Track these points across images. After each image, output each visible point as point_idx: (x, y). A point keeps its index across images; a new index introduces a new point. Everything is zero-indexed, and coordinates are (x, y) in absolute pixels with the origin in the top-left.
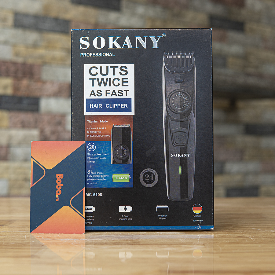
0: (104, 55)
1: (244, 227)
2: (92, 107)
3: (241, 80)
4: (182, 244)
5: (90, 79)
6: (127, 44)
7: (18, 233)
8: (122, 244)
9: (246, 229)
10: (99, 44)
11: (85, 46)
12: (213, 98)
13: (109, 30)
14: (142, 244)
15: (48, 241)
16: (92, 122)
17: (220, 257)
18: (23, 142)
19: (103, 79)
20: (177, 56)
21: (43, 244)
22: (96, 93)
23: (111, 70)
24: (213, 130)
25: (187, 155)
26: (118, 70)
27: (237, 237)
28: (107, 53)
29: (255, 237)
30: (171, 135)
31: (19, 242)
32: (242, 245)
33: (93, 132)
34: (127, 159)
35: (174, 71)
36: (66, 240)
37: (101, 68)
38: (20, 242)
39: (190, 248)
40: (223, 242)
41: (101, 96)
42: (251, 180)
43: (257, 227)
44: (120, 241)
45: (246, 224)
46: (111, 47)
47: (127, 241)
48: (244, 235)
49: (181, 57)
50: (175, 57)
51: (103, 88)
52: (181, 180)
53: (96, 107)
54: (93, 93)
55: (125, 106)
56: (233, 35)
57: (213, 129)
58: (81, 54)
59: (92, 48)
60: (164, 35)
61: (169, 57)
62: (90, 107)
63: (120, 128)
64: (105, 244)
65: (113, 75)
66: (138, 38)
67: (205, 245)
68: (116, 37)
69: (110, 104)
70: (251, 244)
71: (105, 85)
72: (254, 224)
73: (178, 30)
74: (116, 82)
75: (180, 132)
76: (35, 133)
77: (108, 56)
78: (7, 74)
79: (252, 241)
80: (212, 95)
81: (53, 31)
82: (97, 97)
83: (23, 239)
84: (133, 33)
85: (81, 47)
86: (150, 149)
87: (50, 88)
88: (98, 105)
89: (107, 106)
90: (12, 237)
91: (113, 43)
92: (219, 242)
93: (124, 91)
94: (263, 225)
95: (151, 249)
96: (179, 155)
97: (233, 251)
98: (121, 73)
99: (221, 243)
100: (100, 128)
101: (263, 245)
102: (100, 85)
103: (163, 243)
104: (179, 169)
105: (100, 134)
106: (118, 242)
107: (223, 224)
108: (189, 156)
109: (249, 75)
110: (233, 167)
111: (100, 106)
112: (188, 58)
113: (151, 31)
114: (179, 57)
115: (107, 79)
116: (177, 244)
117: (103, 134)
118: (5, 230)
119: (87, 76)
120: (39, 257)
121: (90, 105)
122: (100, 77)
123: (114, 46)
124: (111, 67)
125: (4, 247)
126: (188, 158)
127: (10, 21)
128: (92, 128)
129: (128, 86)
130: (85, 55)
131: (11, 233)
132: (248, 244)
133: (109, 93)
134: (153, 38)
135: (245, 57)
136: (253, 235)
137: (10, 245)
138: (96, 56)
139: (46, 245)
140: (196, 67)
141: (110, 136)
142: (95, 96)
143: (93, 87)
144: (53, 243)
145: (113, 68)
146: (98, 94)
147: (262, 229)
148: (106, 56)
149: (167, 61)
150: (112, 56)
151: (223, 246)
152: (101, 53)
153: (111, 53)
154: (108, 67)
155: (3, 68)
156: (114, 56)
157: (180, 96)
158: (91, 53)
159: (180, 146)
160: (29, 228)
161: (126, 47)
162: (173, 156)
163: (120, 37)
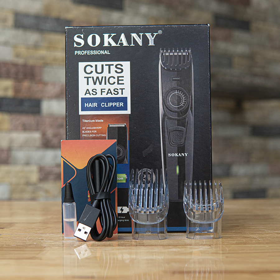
0: (99, 52)
1: (251, 228)
2: (87, 106)
4: (188, 245)
5: (85, 77)
6: (122, 41)
7: (19, 236)
8: (125, 246)
9: (253, 230)
10: (94, 42)
11: (80, 44)
12: (210, 96)
13: (104, 27)
14: (146, 246)
15: (50, 243)
16: (87, 121)
17: (227, 257)
19: (98, 78)
20: (173, 53)
21: (45, 246)
22: (91, 92)
23: (106, 68)
24: (211, 128)
25: (185, 155)
26: (113, 68)
27: (244, 238)
28: (102, 51)
29: (262, 238)
30: (168, 133)
31: (20, 244)
32: (249, 245)
33: (89, 132)
34: (123, 159)
35: (171, 68)
36: (68, 242)
37: (96, 66)
38: (22, 244)
41: (96, 94)
42: (258, 183)
43: (265, 227)
44: (124, 243)
45: (253, 225)
46: (106, 44)
48: (251, 235)
49: (178, 54)
50: (171, 54)
51: (98, 87)
52: (179, 179)
53: (91, 106)
54: (87, 92)
58: (76, 52)
59: (86, 47)
61: (165, 54)
62: (85, 106)
63: (116, 127)
65: (109, 73)
66: (134, 35)
67: (211, 245)
68: (111, 34)
69: (105, 103)
70: (258, 244)
71: (100, 83)
72: (262, 225)
73: (174, 26)
74: (112, 80)
75: (178, 130)
76: (37, 136)
78: (8, 76)
79: (259, 242)
80: (210, 92)
81: (54, 31)
82: (92, 96)
83: (24, 241)
84: (128, 31)
85: (75, 45)
86: (147, 148)
87: (52, 90)
88: (93, 103)
89: (103, 106)
90: (13, 239)
91: (108, 40)
92: (225, 243)
93: (120, 89)
94: (271, 226)
96: (176, 155)
97: (240, 252)
98: (116, 71)
99: (228, 244)
100: (95, 128)
101: (271, 245)
102: (95, 83)
104: (176, 168)
105: (95, 134)
106: (122, 244)
108: (186, 156)
109: (255, 75)
110: (240, 170)
111: (95, 105)
112: (185, 55)
113: (147, 28)
114: (176, 54)
115: (102, 77)
116: (183, 245)
117: (98, 134)
118: (6, 233)
119: (82, 75)
120: (41, 259)
121: (85, 104)
122: (95, 75)
123: (109, 43)
124: (106, 65)
125: (4, 249)
126: (185, 157)
127: (11, 21)
129: (123, 84)
130: (79, 53)
131: (12, 235)
132: (256, 244)
133: (105, 92)
135: (251, 57)
136: (261, 236)
137: (11, 247)
138: (91, 54)
139: (48, 247)
140: (193, 64)
141: (106, 135)
142: (90, 95)
143: (88, 85)
144: (56, 245)
145: (108, 66)
146: (93, 92)
147: (269, 230)
148: (102, 54)
149: (163, 58)
150: (107, 54)
151: (230, 247)
152: (95, 51)
153: (106, 51)
154: (103, 65)
155: (3, 70)
156: (110, 54)
157: (177, 94)
158: (85, 51)
159: (177, 146)
160: (30, 230)
161: (122, 44)
162: (170, 155)
163: (116, 34)
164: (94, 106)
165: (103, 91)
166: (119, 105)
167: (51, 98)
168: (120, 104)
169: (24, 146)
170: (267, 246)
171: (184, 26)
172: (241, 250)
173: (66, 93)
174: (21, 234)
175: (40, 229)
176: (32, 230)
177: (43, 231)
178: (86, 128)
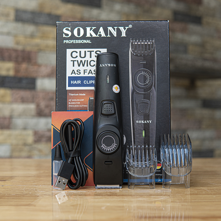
0: (83, 41)
1: (202, 181)
2: (72, 83)
3: (199, 63)
4: (151, 195)
5: (71, 61)
6: (101, 33)
7: (18, 187)
8: (102, 196)
10: (79, 33)
11: (67, 35)
13: (87, 22)
14: (119, 195)
15: (43, 193)
16: (72, 95)
17: (182, 205)
18: (22, 114)
19: (81, 61)
20: (141, 42)
21: (38, 195)
22: (76, 72)
23: (88, 54)
25: (149, 122)
26: (93, 54)
27: (196, 190)
28: (85, 40)
29: (210, 190)
30: (136, 105)
31: (19, 194)
32: (200, 196)
33: (74, 103)
35: (139, 54)
36: (57, 192)
37: (80, 52)
38: (20, 194)
39: (158, 198)
41: (80, 74)
42: (207, 145)
43: (212, 181)
45: (204, 180)
46: (88, 35)
47: (106, 193)
48: (201, 188)
49: (144, 43)
50: (139, 43)
51: (82, 68)
54: (73, 72)
56: (192, 27)
57: (170, 100)
58: (65, 41)
59: (73, 37)
61: (134, 43)
64: (89, 195)
66: (110, 28)
67: (170, 196)
68: (92, 28)
69: (87, 81)
70: (207, 195)
71: (83, 65)
72: (210, 179)
73: (141, 22)
75: (144, 103)
76: (32, 106)
77: (86, 42)
78: (10, 59)
79: (208, 193)
81: (46, 24)
82: (77, 75)
84: (105, 24)
85: (64, 36)
87: (44, 70)
88: (77, 81)
89: (85, 83)
90: (13, 189)
91: (90, 32)
92: (181, 194)
94: (217, 180)
95: (126, 199)
96: (143, 122)
97: (193, 201)
98: (96, 56)
99: (183, 194)
100: (79, 100)
101: (217, 196)
102: (79, 66)
104: (142, 132)
105: (79, 105)
106: (99, 194)
108: (150, 122)
109: (205, 59)
111: (79, 82)
112: (150, 44)
113: (120, 23)
114: (143, 43)
115: (85, 61)
116: (148, 195)
117: (81, 105)
118: (7, 184)
119: (69, 59)
120: (35, 206)
121: (71, 81)
122: (79, 59)
123: (91, 35)
124: (88, 51)
125: (6, 198)
126: (150, 124)
127: (12, 16)
130: (67, 41)
131: (13, 187)
132: (205, 195)
133: (87, 72)
134: (122, 28)
135: (202, 45)
136: (209, 188)
137: (12, 196)
138: (76, 42)
139: (41, 196)
140: (156, 51)
141: (87, 106)
142: (75, 74)
143: (73, 67)
144: (47, 194)
145: (89, 52)
146: (77, 72)
147: (216, 183)
148: (85, 43)
149: (133, 46)
150: (89, 43)
151: (185, 197)
152: (80, 41)
153: (88, 40)
154: (86, 51)
155: (6, 54)
156: (91, 42)
157: (144, 74)
158: (72, 41)
159: (143, 114)
160: (27, 182)
161: (100, 35)
162: (138, 122)
163: (96, 28)
165: (85, 71)
167: (44, 77)
170: (214, 197)
171: (149, 22)
172: (193, 200)
173: (56, 73)
174: (20, 185)
175: (35, 181)
176: (28, 182)
177: (37, 183)
178: (72, 100)
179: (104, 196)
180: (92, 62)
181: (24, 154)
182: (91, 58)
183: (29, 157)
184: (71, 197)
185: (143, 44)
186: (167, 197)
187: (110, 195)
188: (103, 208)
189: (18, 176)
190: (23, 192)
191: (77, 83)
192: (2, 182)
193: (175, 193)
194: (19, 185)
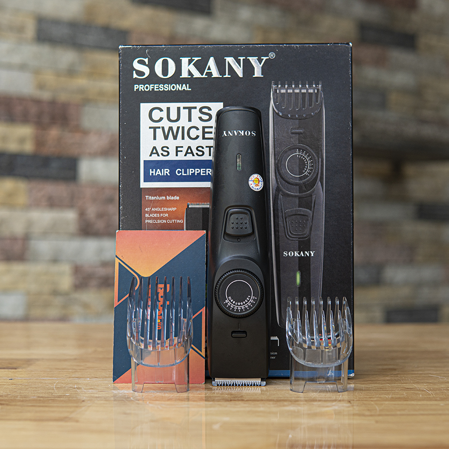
0: (173, 87)
1: (416, 372)
2: (152, 174)
3: (411, 130)
4: (314, 400)
5: (150, 128)
6: (210, 70)
7: (43, 381)
8: (213, 401)
9: (419, 377)
10: (165, 70)
11: (142, 74)
12: (352, 158)
13: (181, 47)
14: (247, 400)
15: (92, 395)
16: (153, 198)
17: (377, 422)
19: (171, 128)
20: (293, 90)
21: (83, 400)
22: (160, 152)
23: (184, 113)
24: (353, 212)
25: (310, 254)
26: (196, 114)
27: (404, 390)
28: (178, 85)
29: (434, 390)
30: (283, 219)
31: (44, 395)
32: (413, 402)
33: (155, 215)
35: (289, 114)
36: (121, 393)
37: (168, 109)
38: (46, 395)
39: (327, 407)
40: (381, 398)
41: (167, 155)
42: (426, 296)
43: (438, 372)
44: (211, 395)
45: (420, 369)
46: (185, 75)
47: (222, 396)
48: (415, 386)
49: (300, 91)
50: (290, 91)
51: (171, 143)
52: (300, 294)
53: (160, 173)
54: (154, 151)
55: (207, 172)
56: (398, 55)
57: (353, 210)
58: (136, 87)
59: (153, 78)
60: (272, 55)
61: (280, 91)
62: (151, 175)
63: (199, 208)
64: (187, 399)
65: (189, 121)
66: (230, 60)
67: (352, 402)
68: (193, 58)
69: (183, 170)
70: (427, 400)
71: (175, 138)
72: (433, 368)
73: (295, 46)
74: (193, 133)
75: (299, 215)
76: (70, 216)
77: (180, 89)
78: (25, 119)
79: (428, 396)
80: (352, 154)
82: (161, 158)
83: (50, 391)
84: (220, 51)
85: (135, 76)
87: (95, 142)
88: (163, 170)
89: (179, 173)
90: (33, 386)
91: (188, 68)
92: (374, 398)
93: (206, 147)
94: (447, 370)
95: (262, 409)
96: (296, 254)
97: (398, 413)
98: (200, 118)
99: (378, 399)
100: (166, 209)
102: (166, 138)
103: (282, 399)
104: (296, 276)
105: (166, 218)
106: (207, 397)
107: (380, 367)
108: (312, 255)
109: (423, 121)
110: (397, 274)
111: (167, 172)
112: (312, 93)
113: (250, 49)
114: (297, 91)
115: (178, 128)
116: (306, 401)
117: (171, 219)
118: (20, 376)
119: (145, 123)
120: (77, 421)
121: (151, 170)
122: (166, 124)
123: (190, 73)
124: (184, 108)
125: (19, 403)
126: (311, 258)
127: (30, 30)
128: (153, 209)
129: (212, 139)
130: (141, 87)
131: (31, 381)
132: (423, 400)
133: (182, 151)
134: (253, 60)
135: (417, 92)
136: (432, 386)
137: (29, 400)
138: (160, 89)
139: (88, 400)
140: (325, 107)
141: (183, 221)
142: (158, 155)
143: (155, 141)
144: (101, 397)
145: (188, 110)
146: (162, 152)
147: (445, 377)
148: (177, 90)
149: (277, 98)
150: (186, 89)
151: (382, 404)
152: (167, 85)
153: (184, 85)
154: (180, 107)
155: (18, 109)
156: (190, 89)
157: (299, 155)
158: (151, 85)
159: (297, 239)
160: (60, 372)
161: (210, 74)
162: (287, 255)
163: (200, 58)
164: (165, 175)
165: (179, 149)
166: (206, 173)
167: (94, 155)
168: (206, 171)
169: (50, 232)
170: (442, 404)
171: (311, 45)
172: (400, 410)
173: (119, 153)
174: (46, 378)
175: (76, 369)
176: (63, 372)
177: (80, 373)
178: (152, 209)
179: (218, 401)
180: (192, 130)
181: (53, 312)
182: (191, 121)
183: (63, 319)
184: (149, 403)
185: (298, 93)
186: (345, 405)
187: (230, 399)
188: (216, 427)
189: (43, 359)
190: (52, 391)
191: (161, 173)
192: (10, 372)
193: (362, 397)
194: (44, 377)
